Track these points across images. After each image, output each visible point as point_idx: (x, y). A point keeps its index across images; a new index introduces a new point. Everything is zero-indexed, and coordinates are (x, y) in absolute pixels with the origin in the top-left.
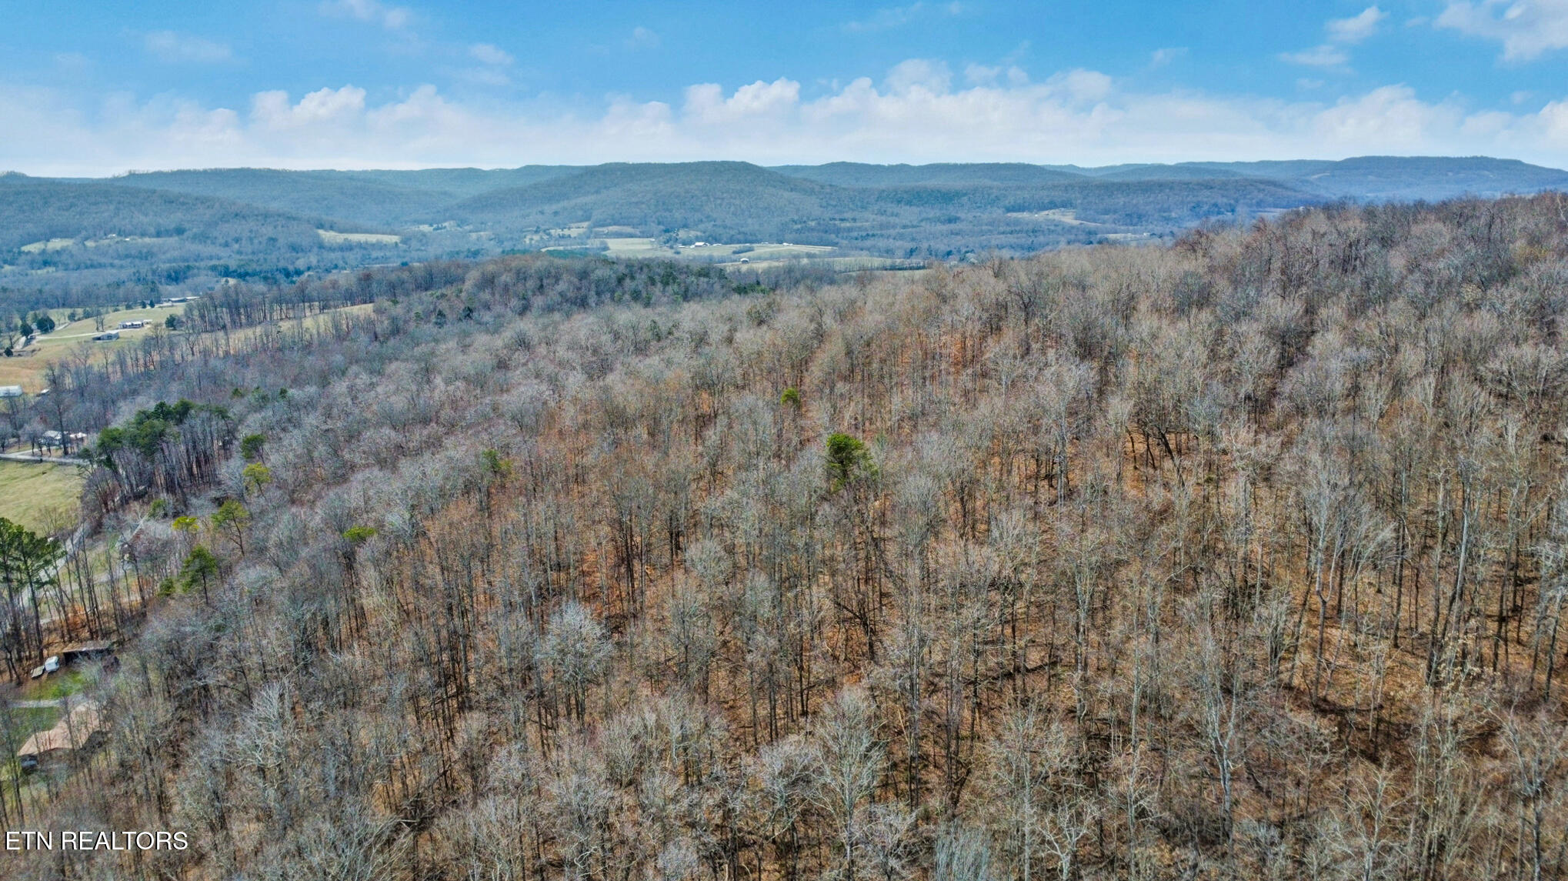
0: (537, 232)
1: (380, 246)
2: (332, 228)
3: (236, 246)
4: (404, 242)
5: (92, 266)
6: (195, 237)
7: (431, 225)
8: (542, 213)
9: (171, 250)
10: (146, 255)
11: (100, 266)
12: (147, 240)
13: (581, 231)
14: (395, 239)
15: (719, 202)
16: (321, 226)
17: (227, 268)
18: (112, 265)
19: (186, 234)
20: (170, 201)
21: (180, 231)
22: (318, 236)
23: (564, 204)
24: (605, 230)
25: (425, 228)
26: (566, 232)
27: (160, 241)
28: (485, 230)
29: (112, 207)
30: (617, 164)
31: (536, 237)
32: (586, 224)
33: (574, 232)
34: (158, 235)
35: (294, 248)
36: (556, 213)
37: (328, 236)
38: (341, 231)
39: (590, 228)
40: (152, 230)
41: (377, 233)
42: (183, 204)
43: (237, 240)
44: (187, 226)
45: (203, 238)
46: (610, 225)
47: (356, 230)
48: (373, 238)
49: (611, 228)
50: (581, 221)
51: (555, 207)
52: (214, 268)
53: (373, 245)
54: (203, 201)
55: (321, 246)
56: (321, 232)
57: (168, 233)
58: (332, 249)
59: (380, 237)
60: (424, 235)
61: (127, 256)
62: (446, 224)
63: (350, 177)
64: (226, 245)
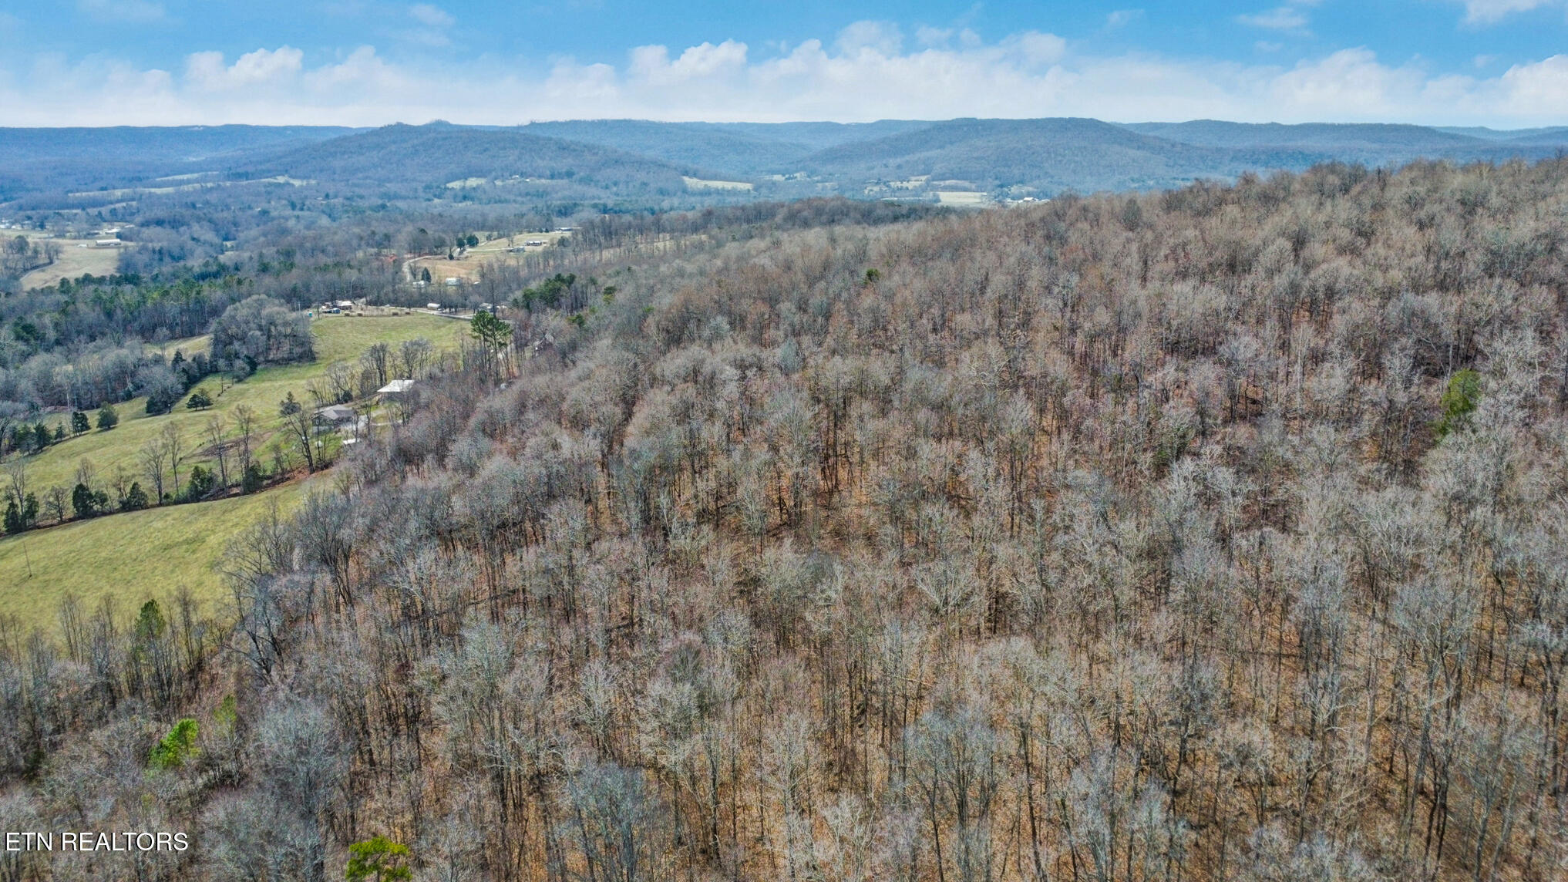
0: (877, 184)
1: (733, 192)
2: (695, 175)
3: (615, 189)
4: (756, 189)
5: (500, 201)
6: (581, 181)
7: (784, 175)
8: (886, 166)
9: (563, 190)
10: (541, 194)
11: (506, 201)
12: (543, 181)
13: (917, 184)
14: (748, 186)
15: (1060, 159)
16: (686, 173)
17: (605, 206)
18: (515, 201)
19: (575, 177)
20: (563, 148)
21: (570, 174)
22: (683, 181)
23: (907, 158)
24: (942, 183)
25: (778, 178)
26: (905, 184)
27: (554, 182)
28: (832, 181)
29: (517, 152)
30: (967, 119)
31: (876, 189)
32: (924, 178)
33: (911, 185)
34: (552, 177)
35: (662, 192)
36: (899, 167)
37: (691, 182)
38: (704, 178)
39: (928, 182)
40: (548, 173)
41: (733, 180)
42: (575, 150)
43: (615, 184)
44: (575, 170)
45: (587, 181)
46: (948, 179)
47: (715, 178)
48: (729, 185)
49: (948, 182)
50: (921, 175)
51: (899, 161)
52: (595, 206)
53: (729, 191)
54: (591, 149)
55: (685, 191)
56: (686, 179)
57: (560, 176)
58: (693, 194)
59: (735, 184)
60: (774, 183)
61: (527, 194)
62: (797, 175)
63: (717, 128)
64: (606, 187)
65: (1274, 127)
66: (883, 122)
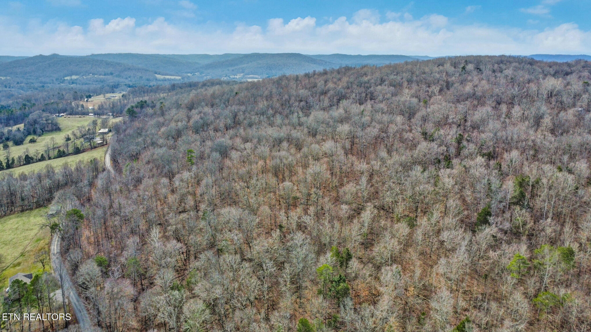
0: (225, 76)
1: (174, 80)
2: (159, 74)
3: (130, 79)
4: (182, 79)
5: (87, 84)
6: (116, 76)
7: (191, 74)
8: (228, 70)
9: (111, 80)
10: (102, 81)
11: (89, 84)
12: (101, 76)
13: (240, 76)
14: (180, 78)
15: (288, 67)
16: (156, 73)
17: (129, 85)
18: (92, 84)
19: (114, 75)
20: (108, 64)
21: (112, 74)
22: (155, 76)
23: (236, 67)
24: (248, 76)
25: (189, 74)
26: (235, 76)
27: (106, 77)
28: (209, 75)
29: (90, 66)
30: (256, 53)
31: (225, 78)
32: (242, 74)
33: (238, 77)
34: (105, 75)
35: (148, 80)
36: (233, 70)
37: (158, 76)
38: (163, 75)
39: (243, 76)
40: (103, 73)
41: (174, 75)
42: (112, 65)
43: (130, 77)
44: (113, 72)
45: (119, 76)
46: (251, 74)
47: (167, 75)
48: (173, 77)
49: (250, 76)
50: (241, 73)
51: (233, 68)
52: (126, 85)
53: (173, 79)
54: (119, 64)
55: (156, 80)
56: (156, 75)
57: (108, 74)
58: (159, 80)
59: (175, 77)
60: (189, 76)
61: (97, 81)
62: (196, 73)
63: (164, 56)
64: (126, 78)
65: (359, 56)
66: (226, 54)
